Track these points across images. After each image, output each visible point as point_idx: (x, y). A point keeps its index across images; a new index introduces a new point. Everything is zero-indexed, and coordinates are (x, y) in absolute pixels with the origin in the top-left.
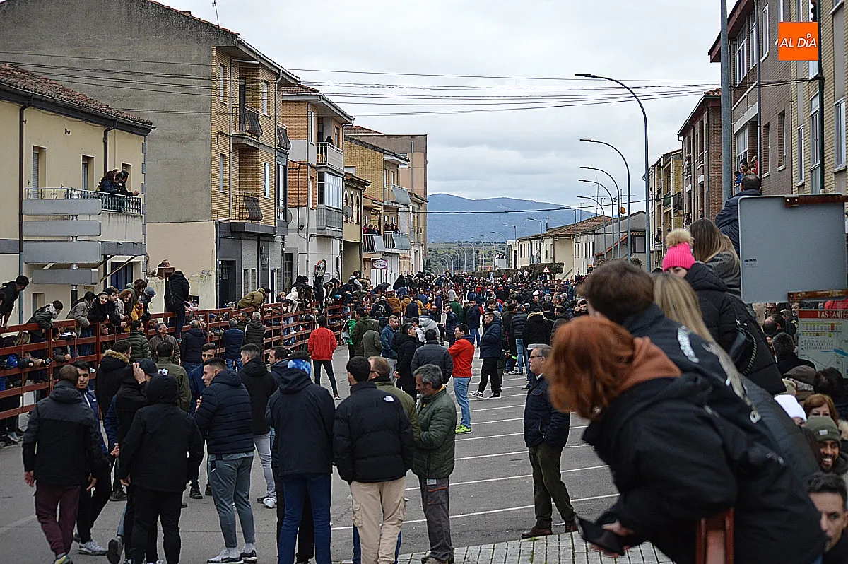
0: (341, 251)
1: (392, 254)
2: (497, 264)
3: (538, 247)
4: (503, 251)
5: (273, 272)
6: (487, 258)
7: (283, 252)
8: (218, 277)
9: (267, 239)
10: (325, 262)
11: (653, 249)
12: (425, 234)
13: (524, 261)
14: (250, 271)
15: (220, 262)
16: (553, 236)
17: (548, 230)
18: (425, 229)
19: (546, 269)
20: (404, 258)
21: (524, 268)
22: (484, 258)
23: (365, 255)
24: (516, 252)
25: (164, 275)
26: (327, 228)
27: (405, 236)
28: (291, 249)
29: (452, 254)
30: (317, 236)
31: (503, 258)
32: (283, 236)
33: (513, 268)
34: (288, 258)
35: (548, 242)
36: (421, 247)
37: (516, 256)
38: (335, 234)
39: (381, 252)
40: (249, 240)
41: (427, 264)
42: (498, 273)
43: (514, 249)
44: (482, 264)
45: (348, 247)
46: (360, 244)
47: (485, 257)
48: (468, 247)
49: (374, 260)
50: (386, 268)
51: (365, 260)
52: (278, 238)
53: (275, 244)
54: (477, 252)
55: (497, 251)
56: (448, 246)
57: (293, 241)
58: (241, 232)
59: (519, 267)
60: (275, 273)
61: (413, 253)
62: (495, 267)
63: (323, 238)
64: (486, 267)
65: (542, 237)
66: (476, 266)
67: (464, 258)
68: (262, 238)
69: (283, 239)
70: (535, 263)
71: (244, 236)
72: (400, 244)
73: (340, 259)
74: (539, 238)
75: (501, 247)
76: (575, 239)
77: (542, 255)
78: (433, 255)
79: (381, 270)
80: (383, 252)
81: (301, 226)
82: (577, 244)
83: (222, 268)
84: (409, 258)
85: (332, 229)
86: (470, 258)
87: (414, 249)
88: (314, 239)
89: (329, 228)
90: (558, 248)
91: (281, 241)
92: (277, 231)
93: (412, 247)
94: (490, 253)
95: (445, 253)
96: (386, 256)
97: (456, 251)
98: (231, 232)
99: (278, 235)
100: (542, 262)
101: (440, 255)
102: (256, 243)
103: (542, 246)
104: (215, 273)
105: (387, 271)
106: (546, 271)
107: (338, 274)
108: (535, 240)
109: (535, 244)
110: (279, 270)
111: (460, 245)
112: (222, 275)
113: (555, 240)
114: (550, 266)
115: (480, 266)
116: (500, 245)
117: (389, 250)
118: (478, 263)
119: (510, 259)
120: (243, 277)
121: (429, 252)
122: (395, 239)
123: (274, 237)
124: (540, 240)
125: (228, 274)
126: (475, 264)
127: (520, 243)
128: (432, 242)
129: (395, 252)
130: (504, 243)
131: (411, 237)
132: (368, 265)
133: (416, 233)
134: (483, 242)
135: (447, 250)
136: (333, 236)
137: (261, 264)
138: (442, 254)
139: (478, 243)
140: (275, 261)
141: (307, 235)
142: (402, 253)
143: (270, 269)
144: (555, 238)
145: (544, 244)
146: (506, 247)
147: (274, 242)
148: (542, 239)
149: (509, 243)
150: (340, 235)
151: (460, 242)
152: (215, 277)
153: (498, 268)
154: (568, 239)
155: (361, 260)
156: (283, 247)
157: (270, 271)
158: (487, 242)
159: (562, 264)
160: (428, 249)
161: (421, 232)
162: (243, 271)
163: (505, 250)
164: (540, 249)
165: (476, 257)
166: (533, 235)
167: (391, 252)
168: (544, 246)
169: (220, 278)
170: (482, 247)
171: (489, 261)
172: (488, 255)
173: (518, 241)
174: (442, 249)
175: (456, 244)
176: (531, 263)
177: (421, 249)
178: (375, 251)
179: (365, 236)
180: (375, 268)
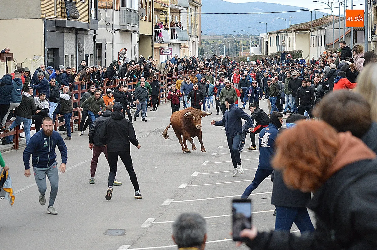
0: (137, 42)
1: (176, 43)
2: (253, 51)
3: (283, 39)
4: (257, 42)
5: (87, 57)
7: (95, 41)
9: (83, 32)
10: (126, 50)
11: (370, 40)
12: (200, 29)
13: (273, 49)
14: (70, 56)
15: (48, 50)
16: (295, 31)
17: (291, 26)
18: (200, 25)
20: (184, 47)
21: (273, 54)
23: (156, 45)
25: (5, 59)
26: (128, 25)
27: (186, 31)
28: (101, 40)
29: (219, 43)
30: (120, 31)
31: (257, 46)
32: (95, 31)
33: (265, 54)
34: (98, 47)
35: (291, 35)
36: (197, 39)
37: (267, 46)
38: (133, 29)
39: (167, 43)
40: (69, 33)
41: (201, 51)
42: (254, 58)
43: (265, 40)
44: (241, 51)
45: (143, 38)
46: (152, 36)
47: (244, 46)
48: (232, 38)
49: (162, 48)
50: (171, 54)
51: (155, 48)
52: (91, 32)
53: (89, 36)
54: (238, 42)
55: (253, 42)
56: (217, 37)
57: (103, 34)
58: (63, 27)
59: (269, 54)
60: (89, 58)
61: (191, 43)
62: (251, 53)
63: (124, 32)
64: (245, 53)
65: (286, 31)
66: (237, 52)
67: (228, 46)
68: (79, 32)
69: (95, 33)
70: (281, 50)
71: (65, 30)
72: (181, 37)
73: (137, 48)
75: (256, 38)
76: (311, 33)
77: (286, 45)
78: (205, 44)
79: (167, 56)
80: (168, 42)
81: (108, 23)
82: (312, 37)
83: (49, 54)
84: (188, 47)
85: (131, 25)
86: (233, 47)
87: (191, 40)
88: (118, 32)
89: (129, 25)
90: (298, 40)
91: (93, 34)
92: (90, 27)
93: (190, 38)
94: (247, 42)
95: (214, 43)
96: (171, 45)
97: (223, 41)
98: (56, 27)
99: (91, 30)
100: (286, 50)
101: (211, 44)
102: (75, 36)
103: (286, 38)
104: (44, 58)
105: (171, 57)
106: (289, 56)
107: (136, 58)
108: (281, 34)
109: (281, 37)
110: (92, 55)
111: (225, 37)
112: (49, 59)
113: (296, 33)
114: (292, 53)
115: (240, 53)
116: (255, 37)
117: (173, 41)
118: (239, 51)
119: (263, 48)
120: (65, 61)
121: (203, 42)
122: (178, 33)
123: (88, 31)
124: (285, 33)
125: (54, 58)
126: (237, 51)
127: (270, 36)
128: (205, 35)
129: (178, 42)
130: (258, 35)
131: (190, 31)
132: (157, 52)
133: (193, 28)
134: (243, 35)
135: (216, 41)
136: (132, 30)
137: (78, 51)
138: (212, 44)
139: (238, 36)
140: (89, 49)
141: (112, 29)
142: (183, 43)
143: (85, 55)
144: (296, 32)
145: (288, 37)
146: (260, 39)
147: (88, 34)
148: (287, 33)
149: (262, 35)
150: (137, 30)
151: (225, 35)
152: (44, 61)
153: (253, 54)
154: (306, 33)
155: (152, 48)
156: (95, 39)
157: (85, 56)
158: (245, 35)
159: (301, 52)
160: (202, 39)
161: (197, 28)
162: (65, 56)
163: (258, 40)
164: (285, 40)
165: (237, 46)
166: (279, 30)
167: (174, 42)
168: (288, 38)
169: (47, 61)
170: (241, 39)
171: (247, 49)
172: (246, 44)
173: (268, 34)
174: (212, 39)
175: (223, 36)
176: (278, 51)
177: (196, 40)
178: (163, 41)
179: (155, 30)
180: (163, 54)
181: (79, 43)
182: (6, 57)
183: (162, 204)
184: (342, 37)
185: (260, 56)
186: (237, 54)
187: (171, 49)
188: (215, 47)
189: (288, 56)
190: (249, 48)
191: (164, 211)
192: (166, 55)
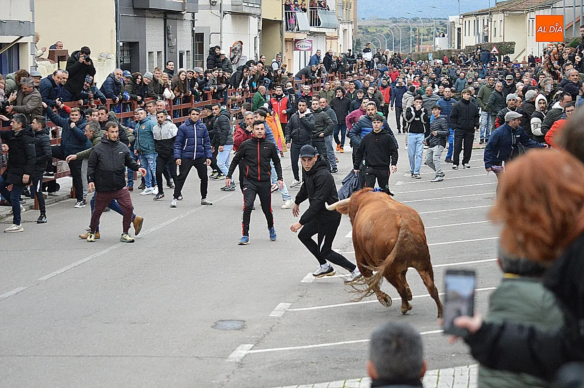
0: (259, 30)
1: (318, 33)
2: (437, 43)
3: (486, 24)
4: (444, 29)
5: (181, 55)
6: (426, 37)
7: (193, 31)
8: (119, 61)
9: (175, 16)
10: (242, 43)
12: (355, 10)
13: (470, 40)
14: (155, 54)
15: (121, 44)
16: (503, 11)
17: (497, 4)
18: (355, 4)
19: (495, 49)
20: (331, 38)
21: (469, 48)
22: (422, 37)
23: (288, 35)
24: (459, 29)
25: (56, 58)
26: (244, 4)
27: (333, 13)
28: (202, 28)
29: (385, 32)
30: (232, 13)
31: (444, 36)
32: (193, 13)
33: (456, 48)
34: (198, 38)
35: (498, 17)
36: (350, 25)
37: (459, 35)
38: (252, 11)
39: (304, 31)
40: (155, 17)
41: (357, 43)
42: (440, 55)
43: (457, 26)
44: (419, 44)
45: (267, 24)
46: (281, 22)
47: (424, 36)
48: (404, 24)
50: (311, 49)
51: (286, 41)
52: (188, 16)
53: (184, 22)
54: (414, 30)
55: (438, 29)
56: (381, 22)
57: (206, 20)
58: (145, 9)
59: (463, 47)
60: (185, 57)
61: (341, 32)
62: (435, 47)
63: (239, 16)
64: (425, 47)
65: (489, 12)
66: (413, 46)
67: (399, 37)
68: (169, 16)
69: (193, 17)
70: (481, 42)
71: (148, 13)
72: (327, 22)
73: (258, 40)
74: (488, 14)
75: (442, 24)
76: (529, 14)
77: (490, 33)
78: (363, 33)
79: (305, 52)
80: (306, 31)
81: (213, 2)
82: (531, 20)
83: (123, 50)
84: (336, 38)
85: (250, 5)
86: (406, 37)
87: (342, 27)
88: (228, 16)
89: (246, 4)
90: (509, 25)
91: (191, 19)
92: (186, 8)
93: (341, 25)
94: (429, 30)
95: (377, 32)
96: (310, 35)
97: (390, 28)
98: (134, 8)
99: (187, 12)
100: (489, 41)
101: (371, 33)
102: (163, 22)
103: (490, 22)
104: (115, 57)
105: (311, 53)
106: (495, 51)
107: (256, 57)
108: (482, 16)
109: (482, 21)
110: (188, 53)
111: (394, 22)
112: (123, 58)
113: (505, 15)
114: (499, 45)
115: (417, 46)
116: (440, 22)
117: (314, 29)
118: (416, 43)
119: (453, 38)
120: (147, 61)
121: (359, 31)
122: (321, 16)
123: (183, 14)
124: (488, 15)
125: (130, 58)
126: (412, 44)
127: (465, 19)
128: (363, 19)
129: (321, 31)
130: (446, 19)
131: (339, 13)
132: (290, 46)
133: (345, 9)
134: (422, 19)
135: (380, 28)
136: (250, 12)
137: (168, 46)
138: (374, 33)
139: (415, 20)
140: (184, 42)
141: (221, 11)
142: (329, 32)
143: (178, 51)
144: (505, 12)
145: (493, 20)
146: (448, 24)
147: (182, 20)
148: (491, 14)
149: (452, 19)
150: (258, 12)
151: (394, 18)
152: (115, 61)
153: (438, 49)
154: (521, 14)
155: (282, 40)
156: (194, 26)
157: (178, 53)
158: (426, 19)
159: (513, 44)
160: (358, 26)
161: (350, 8)
162: (147, 53)
163: (446, 27)
164: (487, 26)
165: (413, 35)
166: (479, 10)
167: (316, 31)
168: (493, 22)
169: (121, 62)
170: (420, 25)
171: (428, 40)
172: (427, 33)
173: (462, 17)
174: (373, 26)
175: (390, 21)
176: (477, 43)
177: (350, 28)
178: (299, 30)
179: (286, 13)
180: (299, 50)
181: (169, 34)
182: (58, 56)
183: (301, 282)
184: (577, 20)
185: (448, 51)
186: (413, 49)
187: (311, 41)
188: (378, 38)
189: (493, 50)
190: (432, 39)
191: (305, 291)
192: (303, 52)
